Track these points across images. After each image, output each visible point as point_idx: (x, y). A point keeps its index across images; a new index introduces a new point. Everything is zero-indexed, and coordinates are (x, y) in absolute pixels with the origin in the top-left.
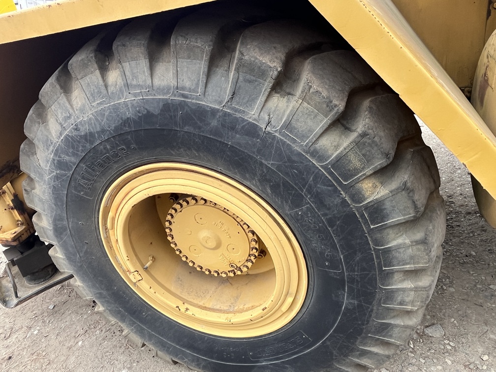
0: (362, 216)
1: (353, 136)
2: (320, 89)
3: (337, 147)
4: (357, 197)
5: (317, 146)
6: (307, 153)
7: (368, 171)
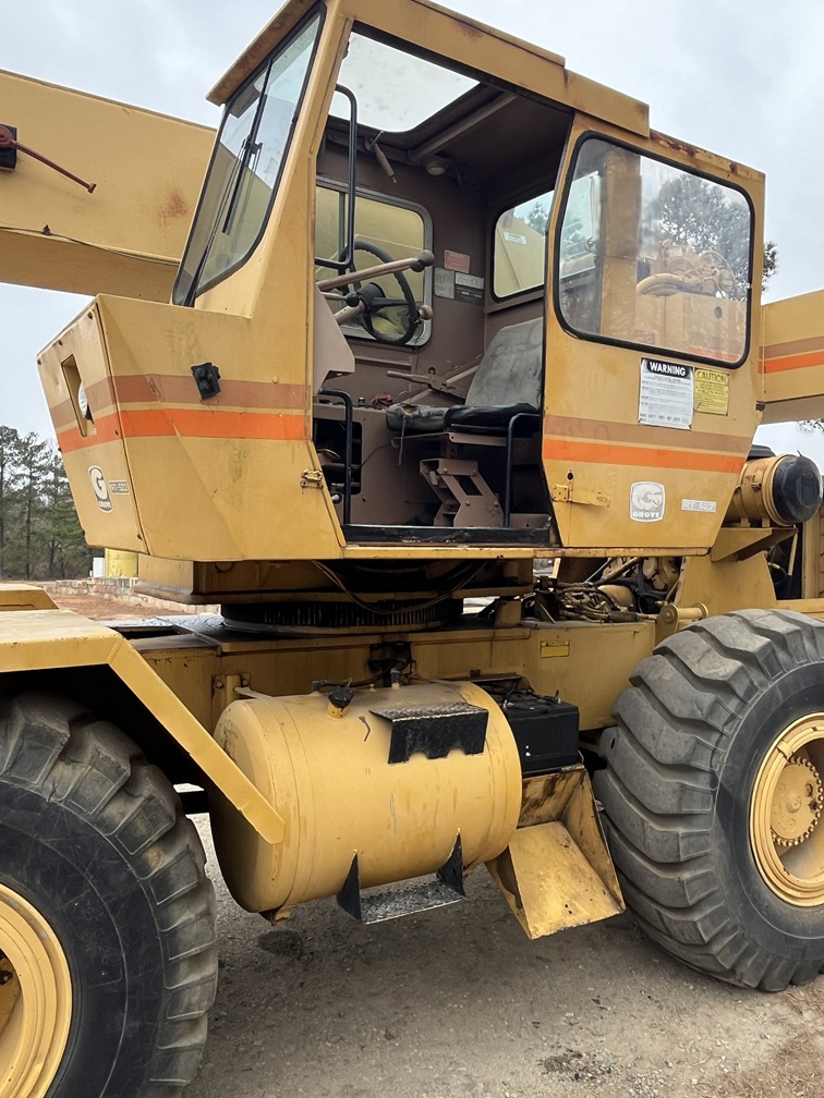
0: (149, 892)
1: (139, 802)
2: (109, 755)
3: (123, 815)
4: (143, 868)
5: (104, 814)
6: (93, 823)
7: (154, 837)
